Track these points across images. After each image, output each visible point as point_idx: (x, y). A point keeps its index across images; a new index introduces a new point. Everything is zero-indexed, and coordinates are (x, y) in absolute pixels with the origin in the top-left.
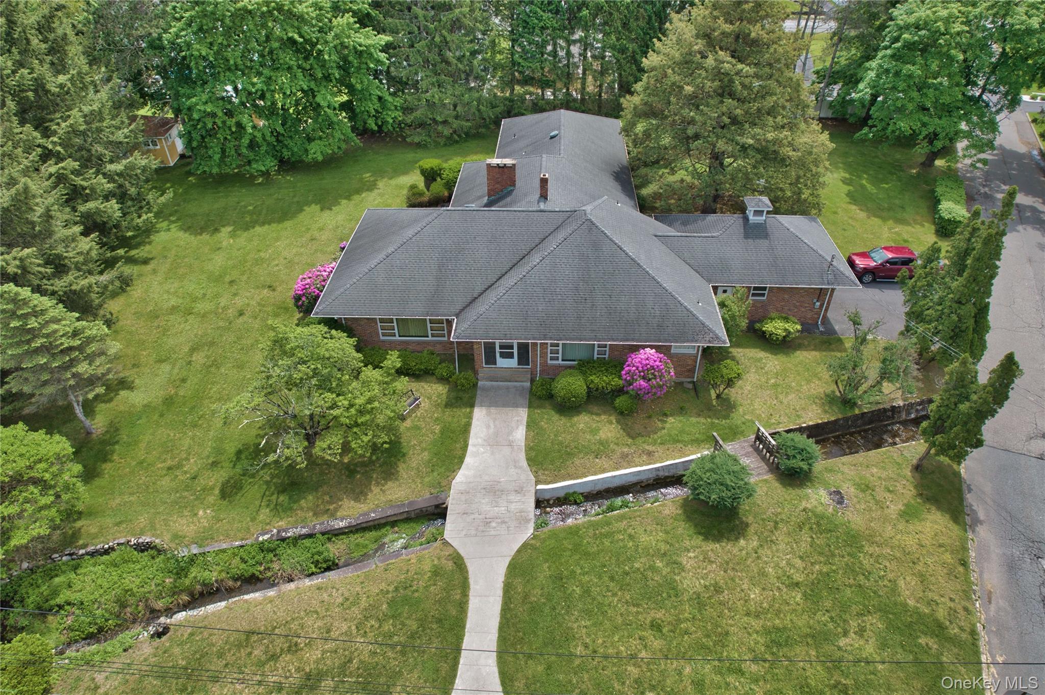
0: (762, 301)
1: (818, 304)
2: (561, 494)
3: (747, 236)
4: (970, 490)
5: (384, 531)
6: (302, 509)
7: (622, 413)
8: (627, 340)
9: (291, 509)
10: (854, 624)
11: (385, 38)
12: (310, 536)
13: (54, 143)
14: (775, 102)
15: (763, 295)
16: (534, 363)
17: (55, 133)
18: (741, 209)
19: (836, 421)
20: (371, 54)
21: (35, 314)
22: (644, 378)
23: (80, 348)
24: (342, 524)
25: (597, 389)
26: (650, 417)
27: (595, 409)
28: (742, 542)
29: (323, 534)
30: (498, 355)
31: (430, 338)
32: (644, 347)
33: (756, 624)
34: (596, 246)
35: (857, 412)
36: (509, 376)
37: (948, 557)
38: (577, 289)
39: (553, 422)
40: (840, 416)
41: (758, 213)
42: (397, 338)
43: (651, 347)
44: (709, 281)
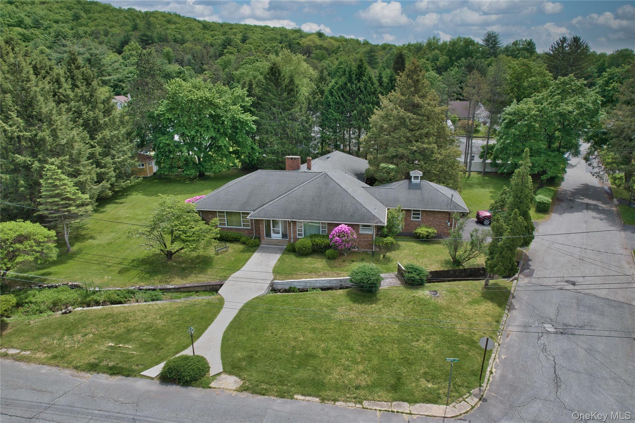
0: (419, 221)
1: (449, 223)
2: (287, 287)
3: (410, 188)
4: (514, 297)
5: (191, 293)
6: (154, 279)
7: (329, 258)
8: (334, 221)
9: (149, 279)
10: (423, 338)
11: (254, 118)
12: (154, 290)
13: (95, 142)
14: (428, 131)
15: (418, 218)
16: (290, 236)
17: (96, 139)
18: (408, 177)
19: (448, 271)
20: (247, 124)
21: (60, 180)
22: (339, 237)
23: (74, 200)
24: (171, 287)
25: (317, 245)
26: (344, 261)
27: (316, 257)
28: (374, 305)
29: (160, 290)
30: (272, 231)
31: (242, 227)
32: (341, 224)
33: (367, 333)
34: (327, 184)
35: (461, 268)
36: (277, 243)
37: (489, 319)
38: (313, 200)
39: (292, 259)
40: (450, 269)
41: (416, 178)
42: (226, 226)
43: (346, 224)
44: (387, 206)
